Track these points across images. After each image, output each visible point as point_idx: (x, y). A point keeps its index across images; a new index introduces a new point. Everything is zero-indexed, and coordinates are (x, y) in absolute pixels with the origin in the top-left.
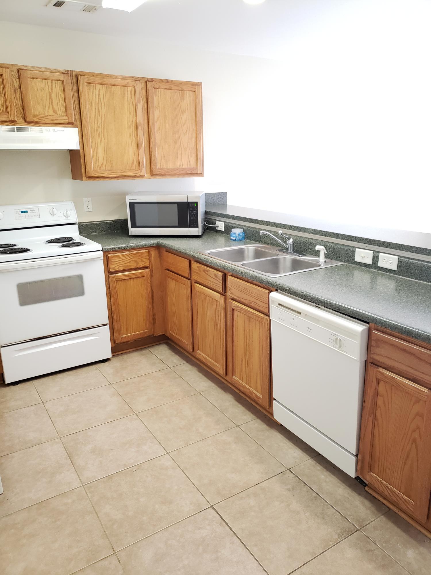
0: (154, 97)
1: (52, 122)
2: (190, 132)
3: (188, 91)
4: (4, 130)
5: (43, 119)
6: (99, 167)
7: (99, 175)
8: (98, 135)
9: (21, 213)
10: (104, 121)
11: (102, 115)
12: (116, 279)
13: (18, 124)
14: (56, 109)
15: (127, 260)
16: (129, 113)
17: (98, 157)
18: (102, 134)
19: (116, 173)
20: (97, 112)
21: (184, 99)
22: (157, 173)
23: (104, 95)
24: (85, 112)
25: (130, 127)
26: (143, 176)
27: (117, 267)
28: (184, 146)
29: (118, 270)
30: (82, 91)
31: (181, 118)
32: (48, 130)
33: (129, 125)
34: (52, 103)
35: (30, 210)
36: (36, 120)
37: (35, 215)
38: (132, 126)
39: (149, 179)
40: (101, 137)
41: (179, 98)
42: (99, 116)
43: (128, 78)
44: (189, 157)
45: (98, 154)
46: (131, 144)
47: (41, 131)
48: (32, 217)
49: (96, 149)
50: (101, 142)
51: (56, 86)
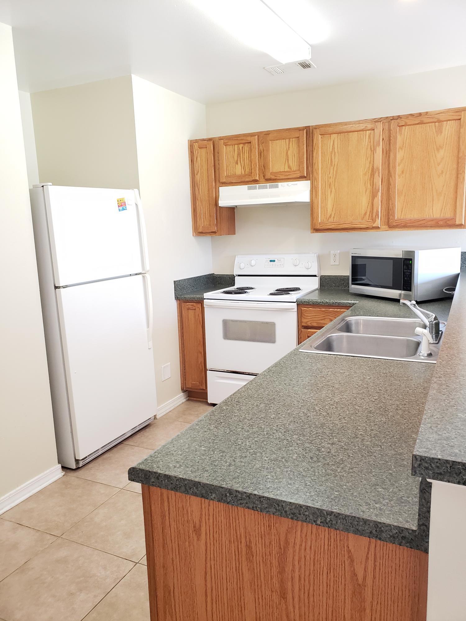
0: (398, 137)
1: (286, 177)
2: (448, 173)
3: (449, 120)
4: (249, 189)
5: (278, 175)
6: (327, 219)
7: (325, 226)
8: (328, 185)
9: (270, 261)
10: (336, 171)
11: (335, 164)
12: (308, 335)
13: (259, 183)
14: (291, 165)
15: (321, 316)
16: (366, 159)
17: (327, 209)
18: (333, 185)
19: (344, 225)
20: (329, 163)
21: (441, 132)
22: (395, 224)
23: (339, 143)
24: (316, 164)
25: (365, 174)
26: (378, 228)
27: (310, 322)
28: (437, 191)
29: (310, 325)
30: (316, 143)
31: (436, 156)
32: (283, 185)
33: (365, 172)
34: (288, 160)
35: (278, 260)
36: (273, 177)
37: (280, 265)
38: (367, 173)
39: (386, 231)
40: (331, 188)
41: (434, 131)
42: (331, 166)
43: (369, 121)
44: (444, 204)
45: (327, 205)
46: (366, 193)
47: (277, 187)
48: (278, 266)
49: (325, 201)
50: (331, 193)
51: (292, 143)
